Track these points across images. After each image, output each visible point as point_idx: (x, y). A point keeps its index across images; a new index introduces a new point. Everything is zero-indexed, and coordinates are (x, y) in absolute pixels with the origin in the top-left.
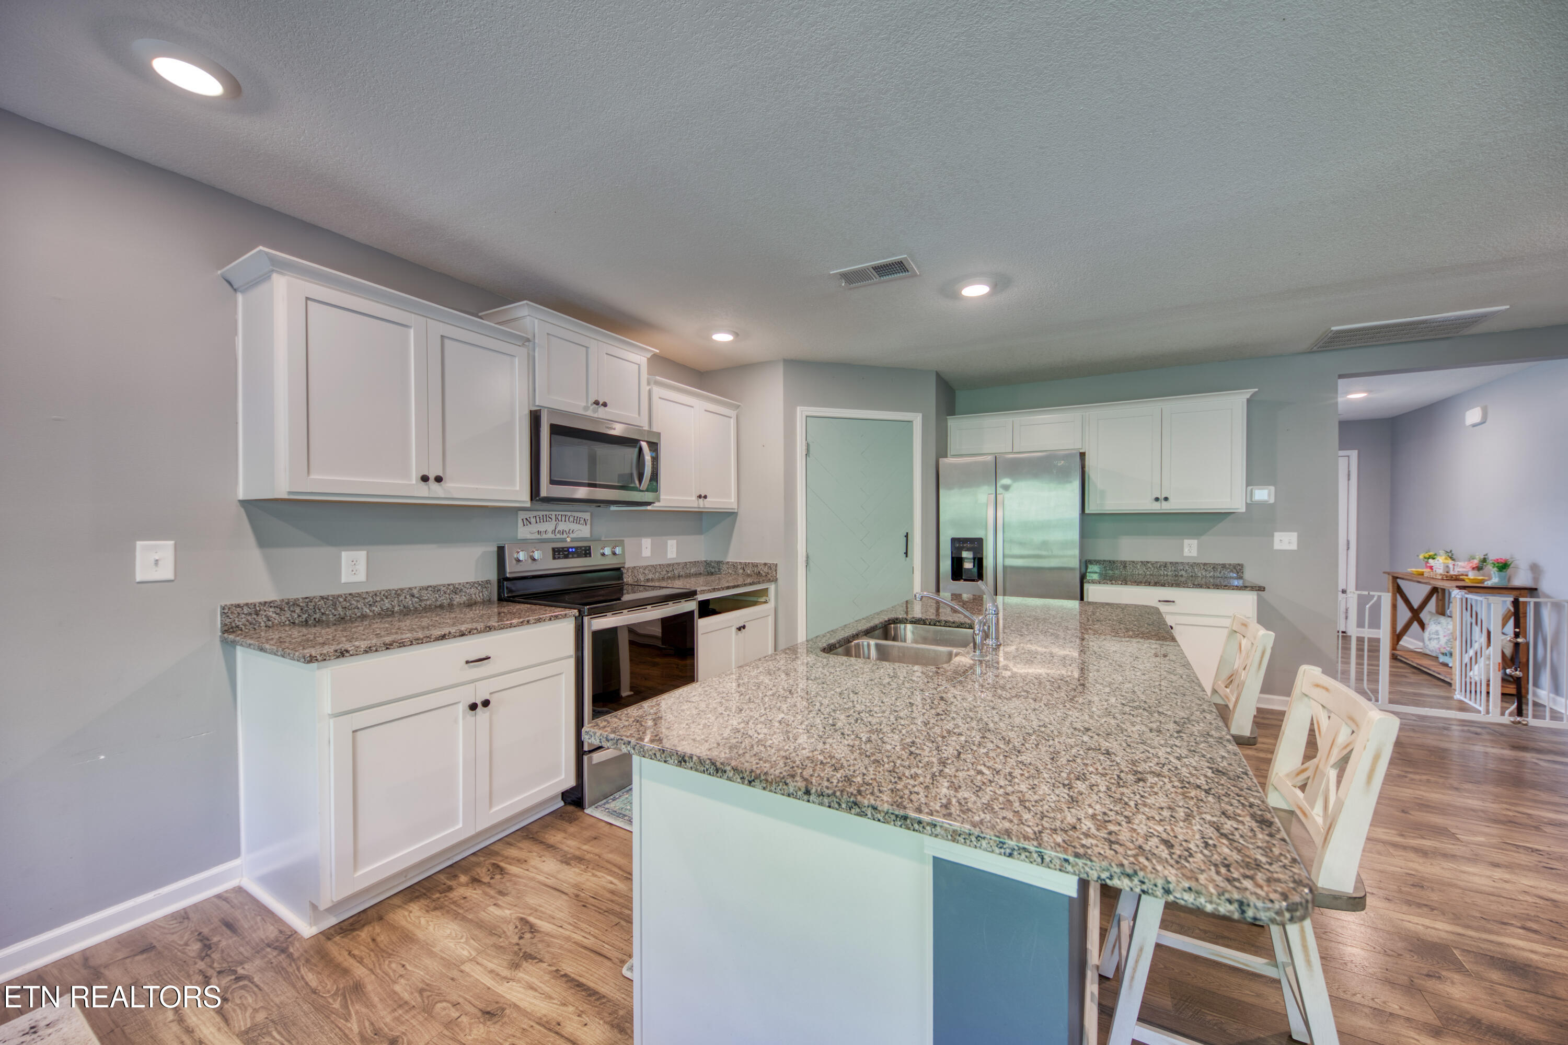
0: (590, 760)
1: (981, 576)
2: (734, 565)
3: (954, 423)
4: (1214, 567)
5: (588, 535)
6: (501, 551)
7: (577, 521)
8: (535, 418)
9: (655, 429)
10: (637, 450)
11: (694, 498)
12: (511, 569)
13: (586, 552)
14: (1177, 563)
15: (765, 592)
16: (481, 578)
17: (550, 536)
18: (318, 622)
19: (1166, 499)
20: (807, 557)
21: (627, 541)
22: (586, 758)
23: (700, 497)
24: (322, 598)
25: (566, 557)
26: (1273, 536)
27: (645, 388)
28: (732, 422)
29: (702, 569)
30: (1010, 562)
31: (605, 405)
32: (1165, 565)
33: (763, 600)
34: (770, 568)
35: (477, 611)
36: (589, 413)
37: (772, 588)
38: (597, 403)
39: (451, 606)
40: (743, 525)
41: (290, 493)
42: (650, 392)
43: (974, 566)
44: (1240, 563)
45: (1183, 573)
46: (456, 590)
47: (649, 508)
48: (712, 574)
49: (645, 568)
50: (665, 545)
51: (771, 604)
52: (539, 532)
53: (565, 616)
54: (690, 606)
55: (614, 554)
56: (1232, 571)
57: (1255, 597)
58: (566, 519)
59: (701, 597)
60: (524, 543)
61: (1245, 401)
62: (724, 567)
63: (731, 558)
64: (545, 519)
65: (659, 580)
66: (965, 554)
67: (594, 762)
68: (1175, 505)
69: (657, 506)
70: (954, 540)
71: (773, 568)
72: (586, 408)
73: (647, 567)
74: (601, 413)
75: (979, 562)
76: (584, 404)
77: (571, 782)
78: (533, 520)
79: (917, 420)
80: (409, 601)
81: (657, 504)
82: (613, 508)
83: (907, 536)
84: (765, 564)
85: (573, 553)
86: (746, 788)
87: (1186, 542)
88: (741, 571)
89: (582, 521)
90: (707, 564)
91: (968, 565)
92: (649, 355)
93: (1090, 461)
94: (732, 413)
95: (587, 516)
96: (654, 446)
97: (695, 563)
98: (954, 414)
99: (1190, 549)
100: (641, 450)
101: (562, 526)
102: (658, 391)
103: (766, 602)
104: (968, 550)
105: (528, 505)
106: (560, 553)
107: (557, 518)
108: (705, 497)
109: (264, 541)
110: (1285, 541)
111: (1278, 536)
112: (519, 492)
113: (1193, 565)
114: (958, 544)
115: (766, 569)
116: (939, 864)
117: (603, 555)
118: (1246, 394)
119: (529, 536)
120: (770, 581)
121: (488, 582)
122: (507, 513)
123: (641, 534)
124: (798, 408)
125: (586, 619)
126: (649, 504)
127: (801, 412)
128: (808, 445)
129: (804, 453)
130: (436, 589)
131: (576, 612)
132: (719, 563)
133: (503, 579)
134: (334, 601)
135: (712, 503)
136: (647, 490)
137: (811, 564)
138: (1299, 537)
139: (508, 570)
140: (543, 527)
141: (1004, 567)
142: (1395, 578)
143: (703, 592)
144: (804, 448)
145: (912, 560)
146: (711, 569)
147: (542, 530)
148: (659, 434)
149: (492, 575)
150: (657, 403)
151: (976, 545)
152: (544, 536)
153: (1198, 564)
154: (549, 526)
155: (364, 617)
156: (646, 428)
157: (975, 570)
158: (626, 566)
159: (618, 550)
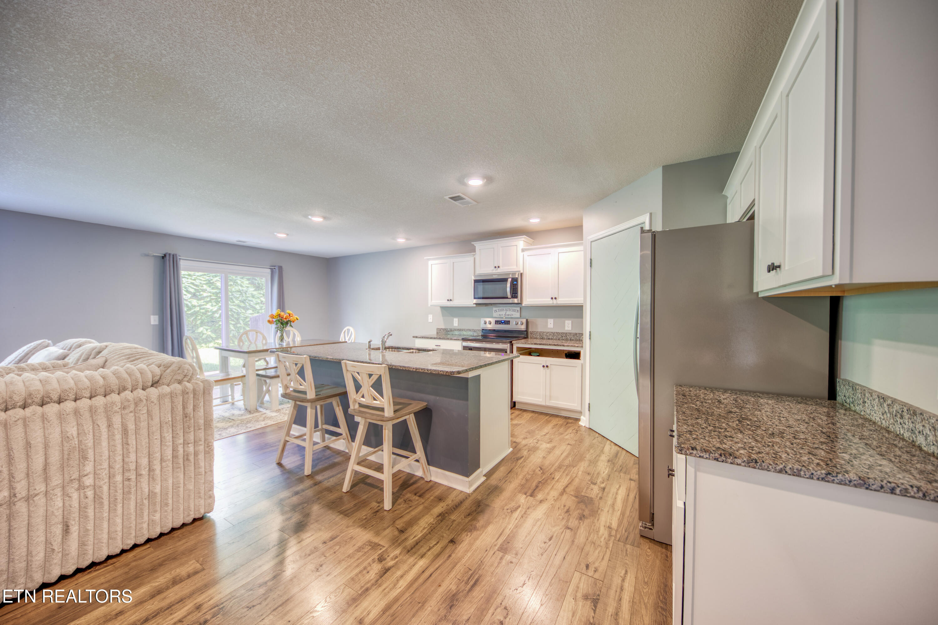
5: (519, 316)
7: (514, 311)
11: (549, 299)
13: (508, 323)
21: (539, 320)
23: (552, 299)
25: (500, 324)
31: (499, 267)
36: (494, 272)
38: (496, 268)
42: (523, 255)
46: (474, 331)
50: (547, 322)
58: (510, 310)
64: (503, 310)
65: (556, 339)
73: (548, 332)
74: (499, 271)
78: (498, 311)
81: (524, 304)
85: (503, 323)
89: (516, 311)
95: (518, 309)
96: (515, 279)
101: (508, 313)
102: (527, 253)
106: (500, 322)
107: (506, 310)
108: (556, 299)
117: (516, 324)
119: (496, 316)
127: (589, 240)
128: (591, 261)
129: (589, 266)
135: (561, 301)
136: (512, 298)
140: (501, 313)
144: (589, 263)
147: (501, 314)
150: (526, 259)
152: (502, 316)
154: (503, 313)
158: (534, 331)
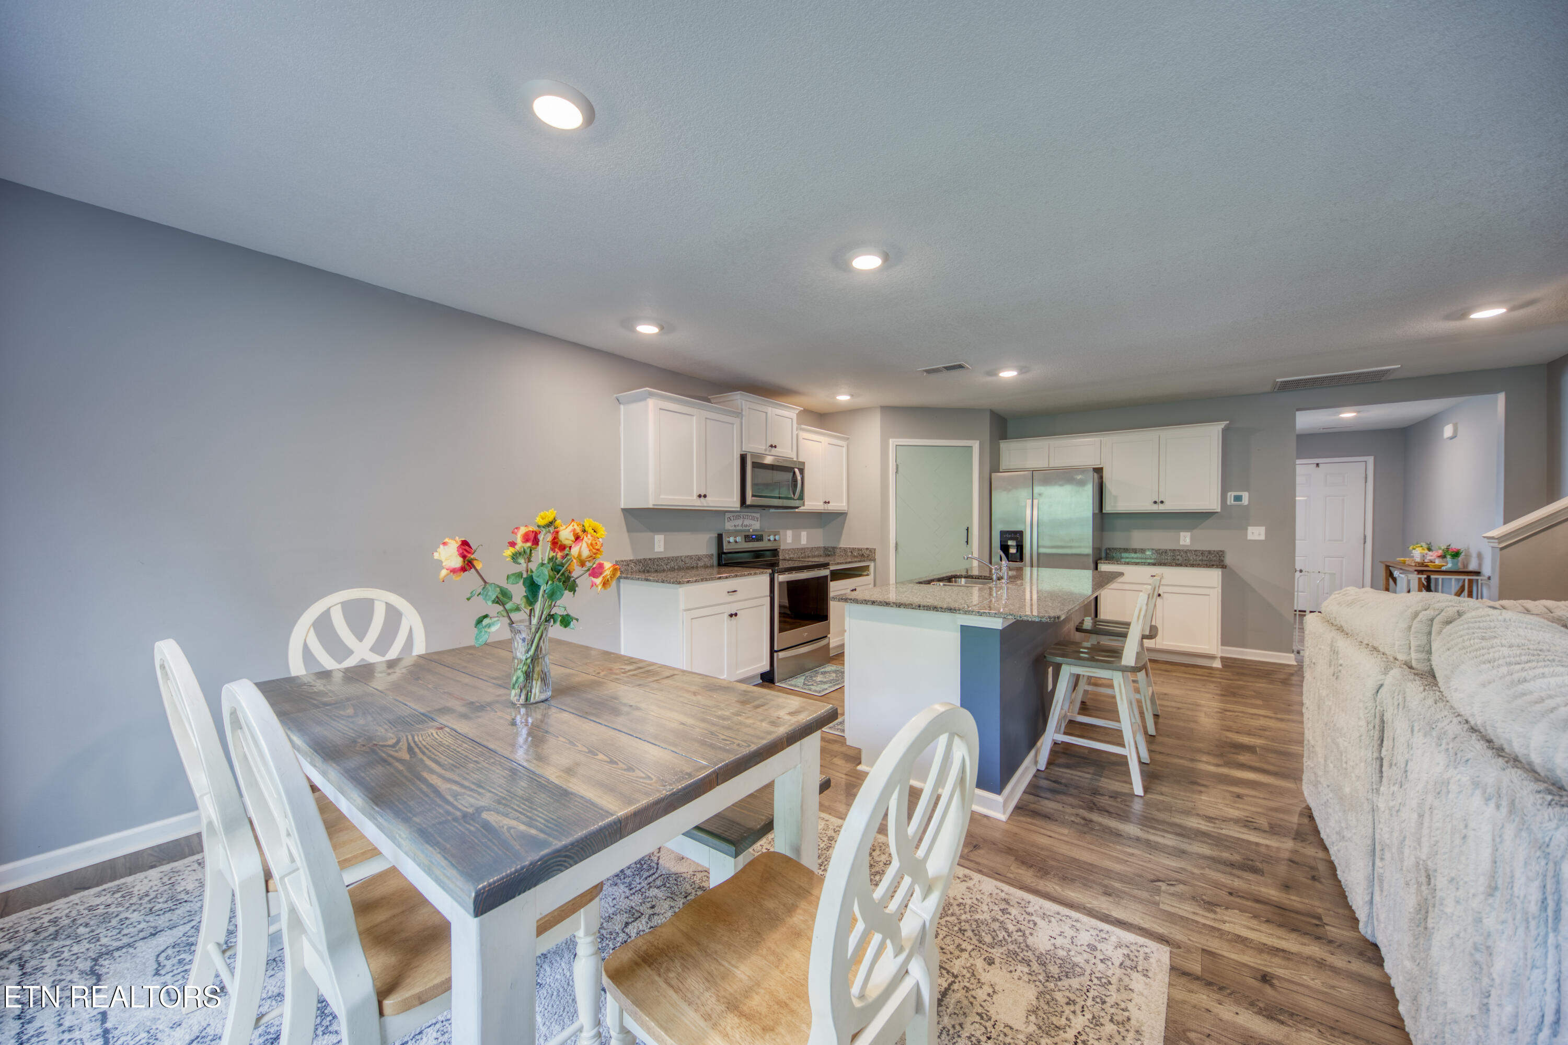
0: (778, 656)
1: (1021, 559)
2: (845, 550)
3: (1004, 445)
4: (1203, 553)
5: (759, 528)
6: (720, 537)
7: (753, 519)
8: (743, 458)
9: (801, 460)
10: (792, 474)
11: (822, 503)
12: (726, 548)
13: (759, 538)
14: (1174, 550)
15: (867, 568)
16: (709, 553)
17: (740, 528)
18: (648, 572)
19: (1162, 502)
20: (896, 544)
21: (782, 532)
22: (775, 654)
23: (825, 502)
24: (650, 559)
25: (751, 541)
26: (1247, 529)
27: (795, 433)
28: (844, 449)
29: (822, 553)
30: (1042, 550)
31: (775, 447)
32: (1166, 552)
33: (865, 573)
34: (871, 551)
35: (708, 571)
37: (872, 565)
38: (771, 446)
39: (697, 567)
40: (851, 522)
41: (654, 505)
42: (797, 435)
43: (1017, 551)
44: (1222, 549)
45: (1179, 557)
46: (699, 558)
47: (797, 510)
48: (829, 556)
49: (789, 550)
50: (800, 536)
51: (871, 577)
52: (735, 526)
53: (766, 573)
54: (825, 572)
55: (775, 540)
56: (1215, 556)
57: (1220, 573)
58: (756, 518)
59: (832, 568)
60: (730, 533)
61: (1221, 430)
62: (838, 551)
63: (843, 545)
64: (748, 518)
65: (797, 558)
66: (1010, 543)
67: (780, 657)
68: (1170, 506)
69: (802, 509)
70: (1002, 533)
71: (872, 551)
72: (766, 450)
73: (791, 548)
74: (774, 453)
75: (1020, 548)
76: (764, 448)
77: (767, 668)
78: (732, 518)
79: (976, 445)
80: (681, 564)
81: (802, 508)
82: (772, 510)
83: (967, 530)
84: (867, 549)
85: (754, 539)
86: (898, 609)
87: (1182, 534)
88: (850, 554)
90: (826, 549)
91: (1013, 551)
92: (797, 412)
93: (1106, 474)
94: (844, 443)
95: (758, 515)
96: (802, 471)
97: (818, 548)
98: (1006, 438)
99: (1185, 539)
100: (794, 473)
101: (746, 522)
102: (804, 435)
103: (867, 575)
104: (1011, 539)
105: (739, 509)
106: (748, 538)
107: (743, 517)
108: (829, 503)
109: (630, 529)
110: (1256, 533)
111: (1251, 529)
112: (733, 502)
113: (1186, 552)
114: (1006, 535)
115: (868, 552)
116: (963, 628)
117: (769, 540)
118: (1220, 426)
119: (730, 528)
120: (870, 560)
121: (712, 555)
122: (720, 514)
123: (787, 528)
124: (891, 441)
125: (776, 575)
126: (797, 508)
127: (892, 442)
128: (897, 466)
129: (895, 471)
130: (691, 557)
131: (770, 571)
132: (834, 548)
133: (721, 553)
134: (652, 560)
135: (834, 506)
136: (798, 499)
137: (899, 549)
138: (1266, 530)
139: (725, 548)
140: (736, 522)
141: (1038, 554)
142: (1388, 567)
143: (833, 564)
144: (895, 467)
145: (971, 548)
146: (830, 551)
147: (736, 524)
148: (803, 463)
149: (714, 551)
150: (801, 442)
151: (1018, 536)
152: (738, 528)
153: (1190, 551)
154: (739, 522)
155: (664, 570)
156: (795, 459)
157: (1018, 554)
158: (782, 548)
159: (777, 537)
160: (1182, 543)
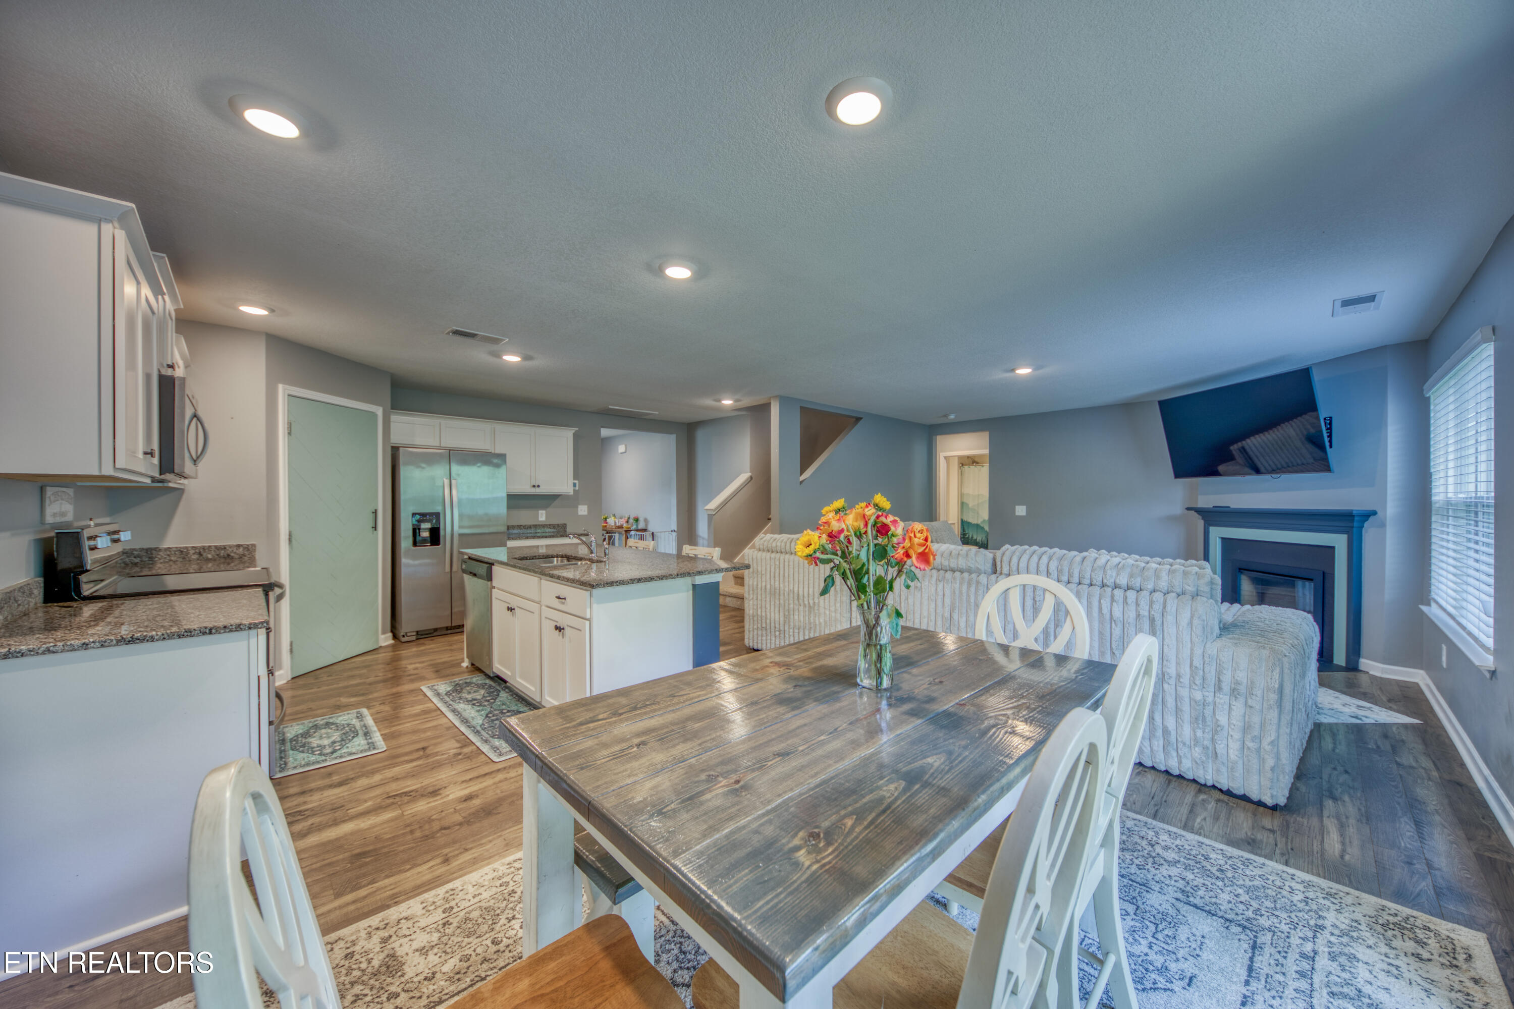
1: (436, 542)
4: (555, 525)
5: (72, 518)
14: (534, 525)
19: (539, 486)
20: (290, 535)
26: (579, 508)
30: (462, 531)
31: (173, 368)
32: (530, 527)
43: (431, 535)
44: (565, 523)
61: (573, 434)
66: (423, 526)
68: (544, 490)
70: (415, 515)
75: (435, 530)
79: (380, 412)
83: (375, 512)
87: (540, 512)
91: (425, 534)
95: (72, 493)
99: (541, 516)
104: (425, 521)
110: (583, 510)
113: (541, 526)
114: (419, 518)
118: (573, 431)
124: (280, 386)
127: (282, 390)
128: (289, 424)
129: (286, 432)
137: (294, 541)
138: (588, 507)
141: (459, 536)
144: (286, 426)
151: (433, 518)
153: (544, 525)
160: (540, 519)
